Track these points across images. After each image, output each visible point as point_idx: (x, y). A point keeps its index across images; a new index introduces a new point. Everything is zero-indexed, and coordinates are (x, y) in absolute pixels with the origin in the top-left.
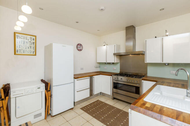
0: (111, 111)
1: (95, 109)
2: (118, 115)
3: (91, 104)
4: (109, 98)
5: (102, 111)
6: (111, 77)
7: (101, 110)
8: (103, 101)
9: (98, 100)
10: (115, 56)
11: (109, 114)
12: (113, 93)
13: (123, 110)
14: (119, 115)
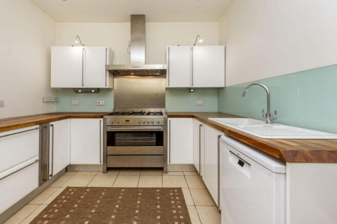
0: (119, 202)
1: (72, 214)
2: (139, 202)
3: (50, 206)
4: (94, 173)
5: (97, 213)
6: (100, 121)
7: (93, 211)
8: (85, 186)
9: (68, 188)
10: (108, 72)
11: (118, 210)
12: (106, 156)
13: (140, 186)
14: (141, 202)
